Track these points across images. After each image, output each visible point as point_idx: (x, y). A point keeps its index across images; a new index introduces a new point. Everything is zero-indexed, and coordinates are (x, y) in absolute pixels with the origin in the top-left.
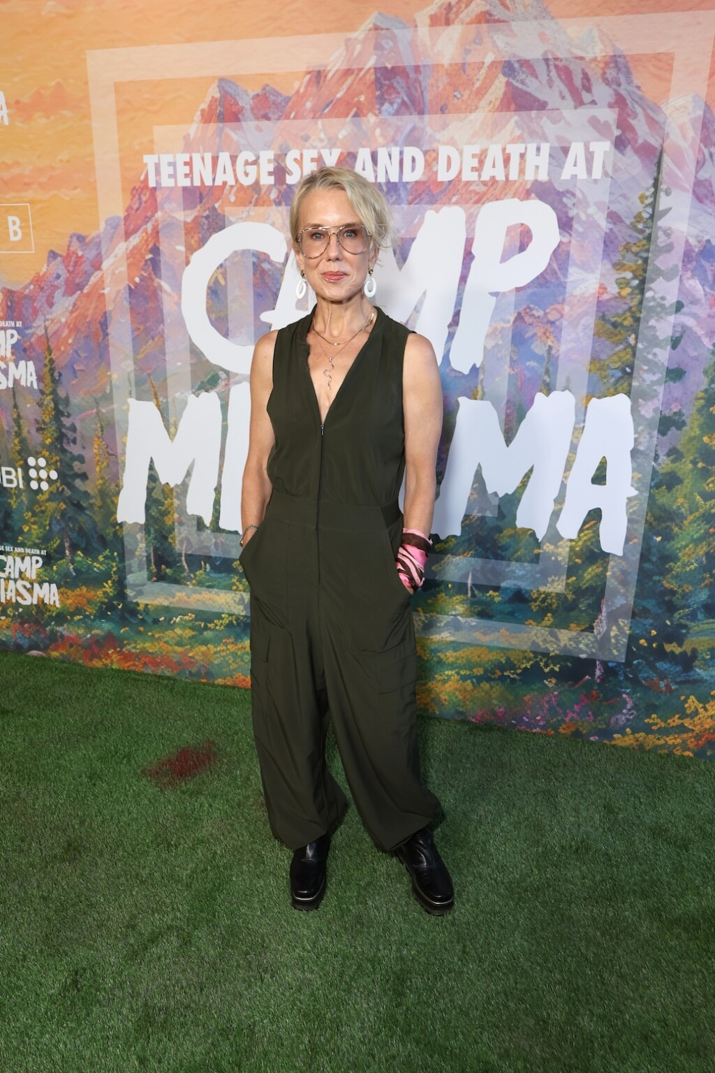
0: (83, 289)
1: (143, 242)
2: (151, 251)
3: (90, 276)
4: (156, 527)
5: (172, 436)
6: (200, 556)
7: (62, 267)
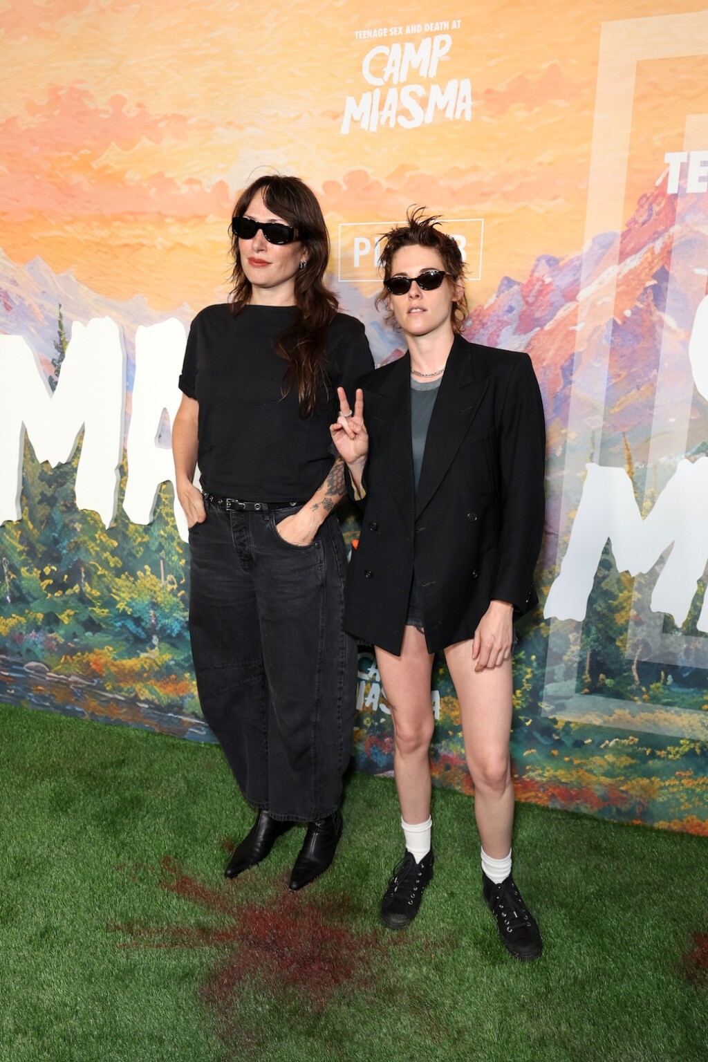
0: (545, 325)
1: (646, 264)
2: (654, 277)
3: (557, 308)
4: (600, 626)
5: (644, 512)
6: (660, 664)
7: (519, 298)
